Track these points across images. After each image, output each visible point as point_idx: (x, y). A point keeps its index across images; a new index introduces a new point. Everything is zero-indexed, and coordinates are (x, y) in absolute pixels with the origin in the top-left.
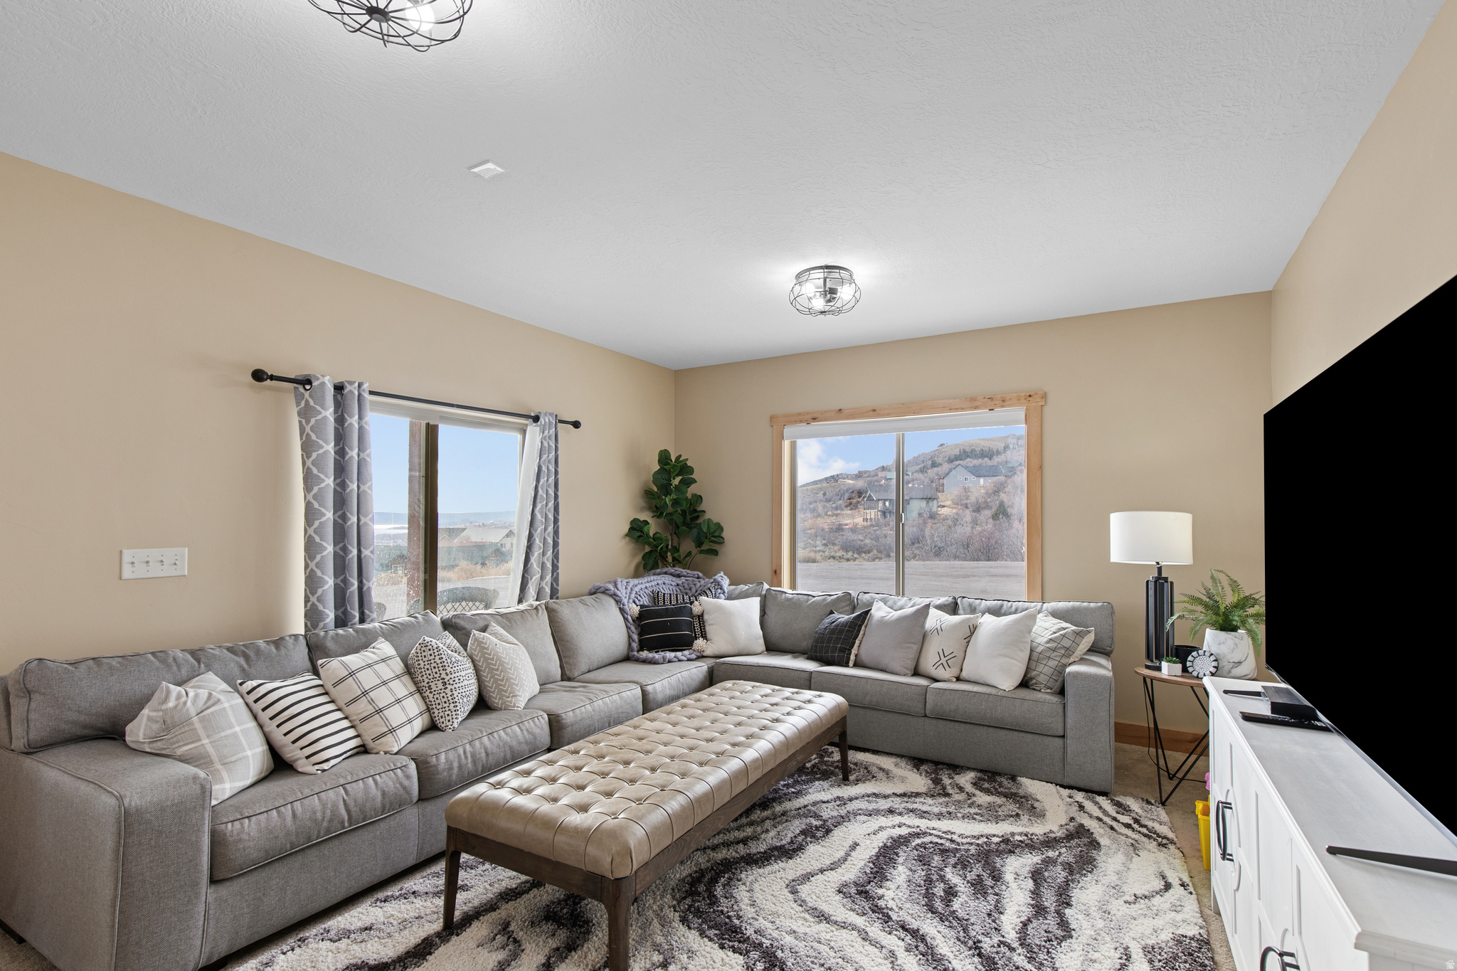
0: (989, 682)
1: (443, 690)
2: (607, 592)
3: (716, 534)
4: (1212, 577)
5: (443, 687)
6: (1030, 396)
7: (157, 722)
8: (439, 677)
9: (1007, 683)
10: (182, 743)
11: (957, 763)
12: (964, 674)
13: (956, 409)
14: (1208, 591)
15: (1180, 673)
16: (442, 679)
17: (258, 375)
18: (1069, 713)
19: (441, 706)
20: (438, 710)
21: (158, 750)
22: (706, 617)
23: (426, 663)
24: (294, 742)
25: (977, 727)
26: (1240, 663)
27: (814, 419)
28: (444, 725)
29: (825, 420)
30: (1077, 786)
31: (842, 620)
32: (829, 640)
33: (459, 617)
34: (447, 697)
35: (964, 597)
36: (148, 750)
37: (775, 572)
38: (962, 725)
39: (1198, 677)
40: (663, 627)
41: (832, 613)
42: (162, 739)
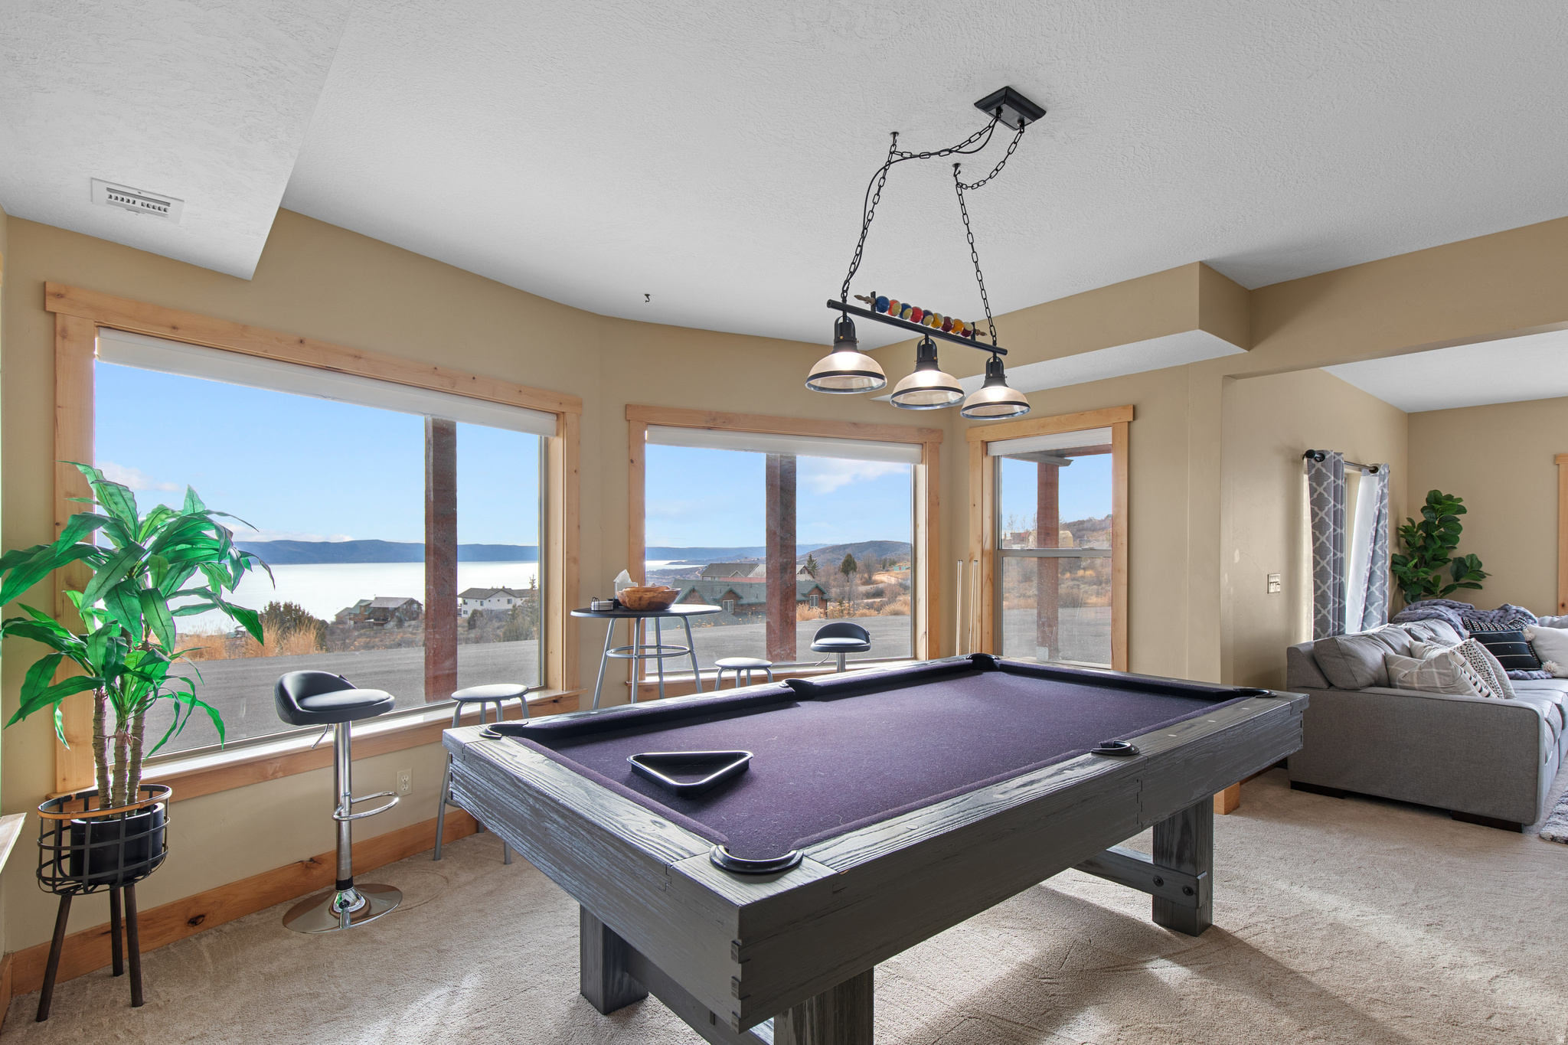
3: (1476, 569)
22: (1539, 642)
37: (1563, 605)
40: (1504, 649)
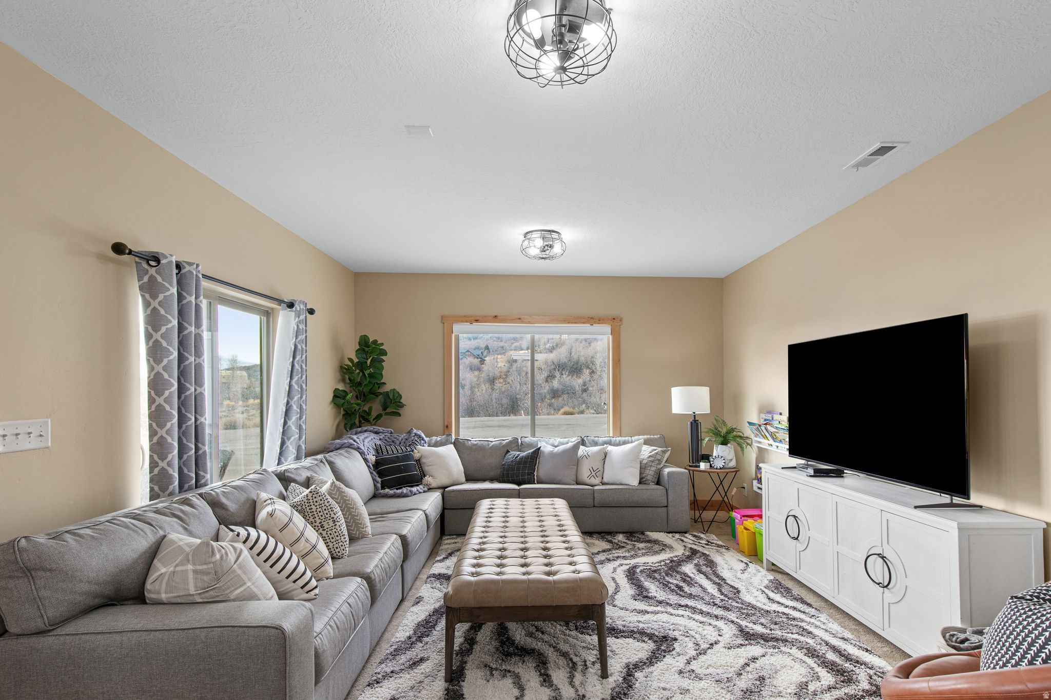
0: (623, 483)
1: (334, 527)
2: (351, 446)
3: (397, 400)
4: (715, 419)
5: (334, 525)
6: (614, 319)
7: (209, 573)
8: (330, 517)
9: (635, 482)
10: (233, 589)
11: (612, 531)
12: (605, 480)
13: (572, 323)
14: (715, 426)
15: (709, 468)
16: (332, 518)
17: (119, 248)
18: (670, 493)
19: (334, 540)
20: (333, 543)
21: (210, 598)
22: (424, 460)
23: (318, 507)
24: (287, 578)
25: (623, 508)
26: (732, 460)
27: (477, 321)
28: (341, 553)
29: (485, 322)
30: (674, 531)
31: (521, 455)
32: (518, 469)
33: (289, 471)
34: (338, 532)
35: (588, 436)
36: (200, 600)
37: (447, 427)
38: (615, 508)
39: (717, 468)
40: (398, 470)
41: (508, 452)
42: (215, 588)
